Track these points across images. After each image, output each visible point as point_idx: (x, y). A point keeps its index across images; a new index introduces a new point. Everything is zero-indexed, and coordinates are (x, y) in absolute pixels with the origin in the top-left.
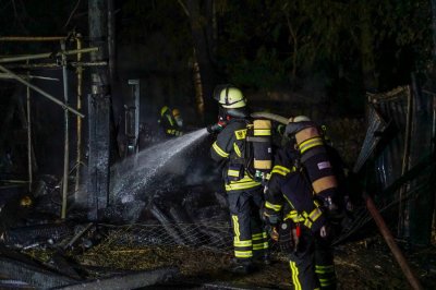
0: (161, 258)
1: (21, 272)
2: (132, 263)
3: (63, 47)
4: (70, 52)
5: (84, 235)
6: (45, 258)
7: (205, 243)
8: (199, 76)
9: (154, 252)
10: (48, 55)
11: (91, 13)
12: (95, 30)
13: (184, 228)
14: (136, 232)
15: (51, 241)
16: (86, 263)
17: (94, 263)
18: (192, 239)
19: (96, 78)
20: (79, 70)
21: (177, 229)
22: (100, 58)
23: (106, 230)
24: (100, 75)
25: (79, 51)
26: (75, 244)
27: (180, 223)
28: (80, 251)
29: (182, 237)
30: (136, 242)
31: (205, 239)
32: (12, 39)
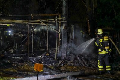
0: (79, 69)
1: (48, 70)
2: (73, 70)
3: (57, 17)
4: (58, 19)
5: (61, 63)
6: (52, 68)
7: (90, 66)
8: (89, 23)
9: (78, 68)
10: (53, 19)
11: (63, 9)
12: (64, 13)
13: (85, 63)
14: (73, 63)
15: (53, 64)
16: (62, 69)
17: (64, 70)
18: (87, 65)
19: (64, 25)
20: (60, 23)
21: (83, 63)
22: (65, 20)
23: (66, 62)
24: (65, 24)
25: (60, 18)
26: (59, 65)
27: (84, 61)
28: (60, 67)
29: (85, 65)
30: (73, 65)
31: (90, 65)
32: (44, 15)
